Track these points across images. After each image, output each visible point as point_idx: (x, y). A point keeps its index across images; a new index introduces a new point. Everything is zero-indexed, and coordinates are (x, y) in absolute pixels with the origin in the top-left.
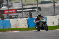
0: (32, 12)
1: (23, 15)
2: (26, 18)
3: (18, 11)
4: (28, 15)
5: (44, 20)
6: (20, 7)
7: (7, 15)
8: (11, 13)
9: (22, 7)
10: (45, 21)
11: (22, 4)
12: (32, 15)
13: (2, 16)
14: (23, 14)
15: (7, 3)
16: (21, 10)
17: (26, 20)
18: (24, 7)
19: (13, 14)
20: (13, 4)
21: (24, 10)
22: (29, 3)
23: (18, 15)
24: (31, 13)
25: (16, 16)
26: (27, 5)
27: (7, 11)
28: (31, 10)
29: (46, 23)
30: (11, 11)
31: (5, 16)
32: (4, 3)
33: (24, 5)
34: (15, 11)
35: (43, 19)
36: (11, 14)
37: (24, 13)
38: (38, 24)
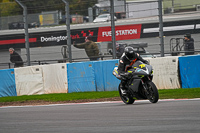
0: (193, 36)
1: (162, 45)
2: (173, 54)
3: (146, 31)
4: (181, 45)
5: (144, 68)
6: (154, 19)
7: (110, 46)
8: (122, 37)
9: (160, 16)
10: (147, 72)
11: (160, 9)
12: (193, 45)
13: (93, 47)
14: (163, 42)
15: (109, 5)
16: (157, 30)
17: (174, 61)
18: (166, 18)
19: (129, 42)
20: (131, 8)
21: (165, 29)
22: (185, 4)
23: (146, 45)
24: (189, 37)
25: (141, 50)
26: (176, 11)
27: (110, 33)
28: (192, 27)
29: (151, 77)
30: (123, 32)
31: (103, 47)
32: (98, 5)
33: (167, 12)
34: (135, 31)
35: (143, 65)
36: (122, 42)
37: (167, 39)
38: (126, 81)
